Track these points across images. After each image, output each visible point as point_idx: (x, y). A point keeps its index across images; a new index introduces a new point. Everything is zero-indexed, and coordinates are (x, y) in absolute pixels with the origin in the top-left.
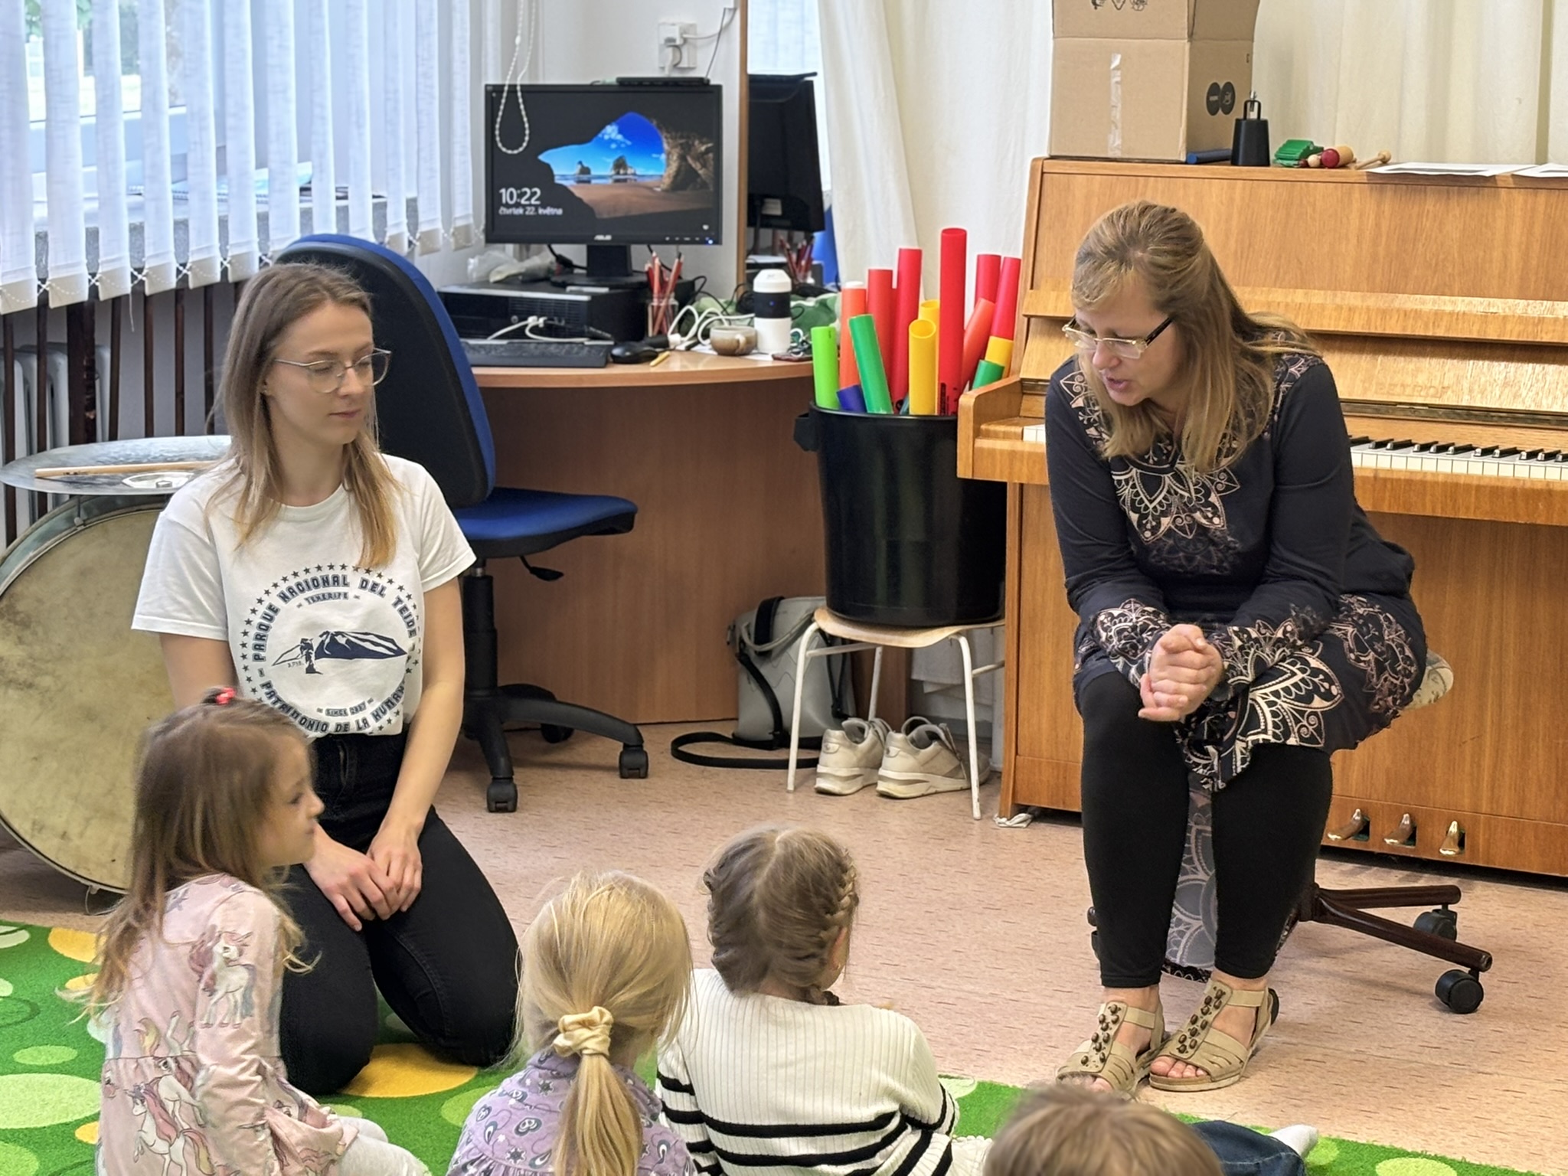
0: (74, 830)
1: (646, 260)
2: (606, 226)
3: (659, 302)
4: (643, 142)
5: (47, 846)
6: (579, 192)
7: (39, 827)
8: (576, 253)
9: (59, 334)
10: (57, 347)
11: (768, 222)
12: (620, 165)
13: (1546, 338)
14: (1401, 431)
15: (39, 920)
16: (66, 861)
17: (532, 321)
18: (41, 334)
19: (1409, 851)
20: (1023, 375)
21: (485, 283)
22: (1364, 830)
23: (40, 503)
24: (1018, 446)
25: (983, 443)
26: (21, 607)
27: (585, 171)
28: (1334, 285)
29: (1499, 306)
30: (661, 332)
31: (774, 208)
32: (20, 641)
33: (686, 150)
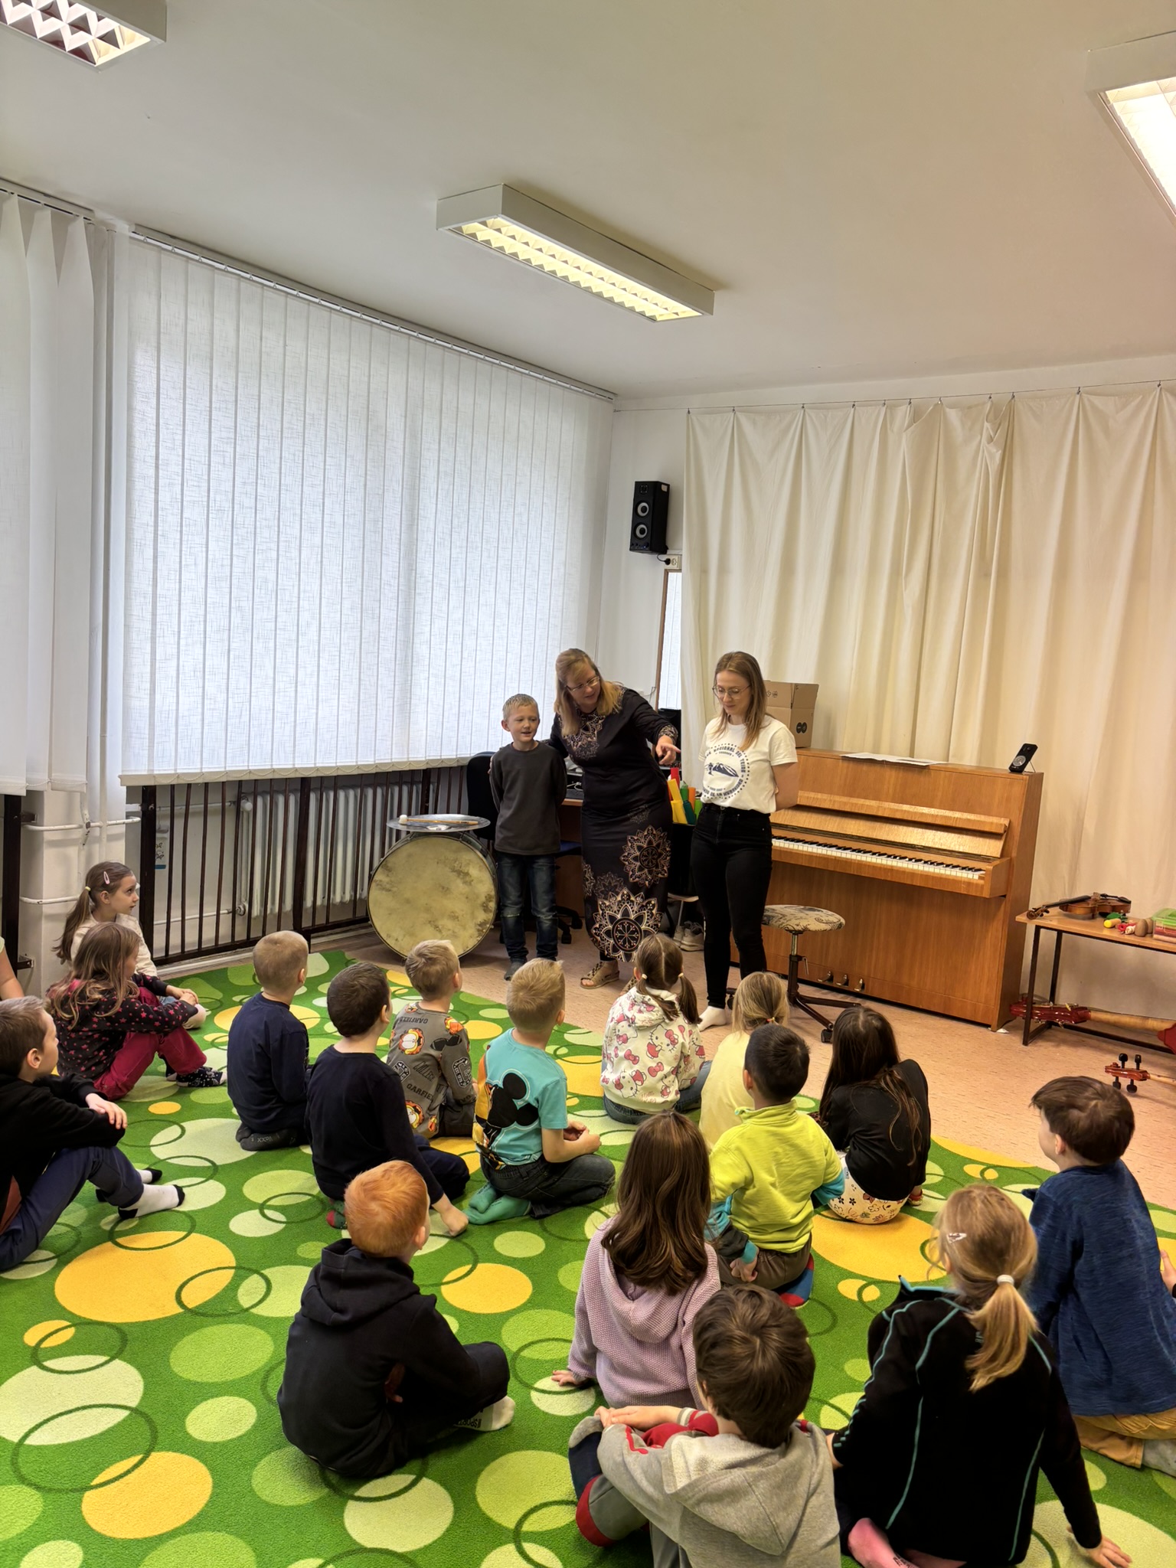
0: (400, 939)
5: (391, 943)
7: (389, 936)
9: (418, 778)
10: (417, 782)
18: (412, 779)
19: (846, 988)
22: (831, 979)
23: (398, 832)
26: (389, 865)
28: (831, 793)
32: (388, 876)
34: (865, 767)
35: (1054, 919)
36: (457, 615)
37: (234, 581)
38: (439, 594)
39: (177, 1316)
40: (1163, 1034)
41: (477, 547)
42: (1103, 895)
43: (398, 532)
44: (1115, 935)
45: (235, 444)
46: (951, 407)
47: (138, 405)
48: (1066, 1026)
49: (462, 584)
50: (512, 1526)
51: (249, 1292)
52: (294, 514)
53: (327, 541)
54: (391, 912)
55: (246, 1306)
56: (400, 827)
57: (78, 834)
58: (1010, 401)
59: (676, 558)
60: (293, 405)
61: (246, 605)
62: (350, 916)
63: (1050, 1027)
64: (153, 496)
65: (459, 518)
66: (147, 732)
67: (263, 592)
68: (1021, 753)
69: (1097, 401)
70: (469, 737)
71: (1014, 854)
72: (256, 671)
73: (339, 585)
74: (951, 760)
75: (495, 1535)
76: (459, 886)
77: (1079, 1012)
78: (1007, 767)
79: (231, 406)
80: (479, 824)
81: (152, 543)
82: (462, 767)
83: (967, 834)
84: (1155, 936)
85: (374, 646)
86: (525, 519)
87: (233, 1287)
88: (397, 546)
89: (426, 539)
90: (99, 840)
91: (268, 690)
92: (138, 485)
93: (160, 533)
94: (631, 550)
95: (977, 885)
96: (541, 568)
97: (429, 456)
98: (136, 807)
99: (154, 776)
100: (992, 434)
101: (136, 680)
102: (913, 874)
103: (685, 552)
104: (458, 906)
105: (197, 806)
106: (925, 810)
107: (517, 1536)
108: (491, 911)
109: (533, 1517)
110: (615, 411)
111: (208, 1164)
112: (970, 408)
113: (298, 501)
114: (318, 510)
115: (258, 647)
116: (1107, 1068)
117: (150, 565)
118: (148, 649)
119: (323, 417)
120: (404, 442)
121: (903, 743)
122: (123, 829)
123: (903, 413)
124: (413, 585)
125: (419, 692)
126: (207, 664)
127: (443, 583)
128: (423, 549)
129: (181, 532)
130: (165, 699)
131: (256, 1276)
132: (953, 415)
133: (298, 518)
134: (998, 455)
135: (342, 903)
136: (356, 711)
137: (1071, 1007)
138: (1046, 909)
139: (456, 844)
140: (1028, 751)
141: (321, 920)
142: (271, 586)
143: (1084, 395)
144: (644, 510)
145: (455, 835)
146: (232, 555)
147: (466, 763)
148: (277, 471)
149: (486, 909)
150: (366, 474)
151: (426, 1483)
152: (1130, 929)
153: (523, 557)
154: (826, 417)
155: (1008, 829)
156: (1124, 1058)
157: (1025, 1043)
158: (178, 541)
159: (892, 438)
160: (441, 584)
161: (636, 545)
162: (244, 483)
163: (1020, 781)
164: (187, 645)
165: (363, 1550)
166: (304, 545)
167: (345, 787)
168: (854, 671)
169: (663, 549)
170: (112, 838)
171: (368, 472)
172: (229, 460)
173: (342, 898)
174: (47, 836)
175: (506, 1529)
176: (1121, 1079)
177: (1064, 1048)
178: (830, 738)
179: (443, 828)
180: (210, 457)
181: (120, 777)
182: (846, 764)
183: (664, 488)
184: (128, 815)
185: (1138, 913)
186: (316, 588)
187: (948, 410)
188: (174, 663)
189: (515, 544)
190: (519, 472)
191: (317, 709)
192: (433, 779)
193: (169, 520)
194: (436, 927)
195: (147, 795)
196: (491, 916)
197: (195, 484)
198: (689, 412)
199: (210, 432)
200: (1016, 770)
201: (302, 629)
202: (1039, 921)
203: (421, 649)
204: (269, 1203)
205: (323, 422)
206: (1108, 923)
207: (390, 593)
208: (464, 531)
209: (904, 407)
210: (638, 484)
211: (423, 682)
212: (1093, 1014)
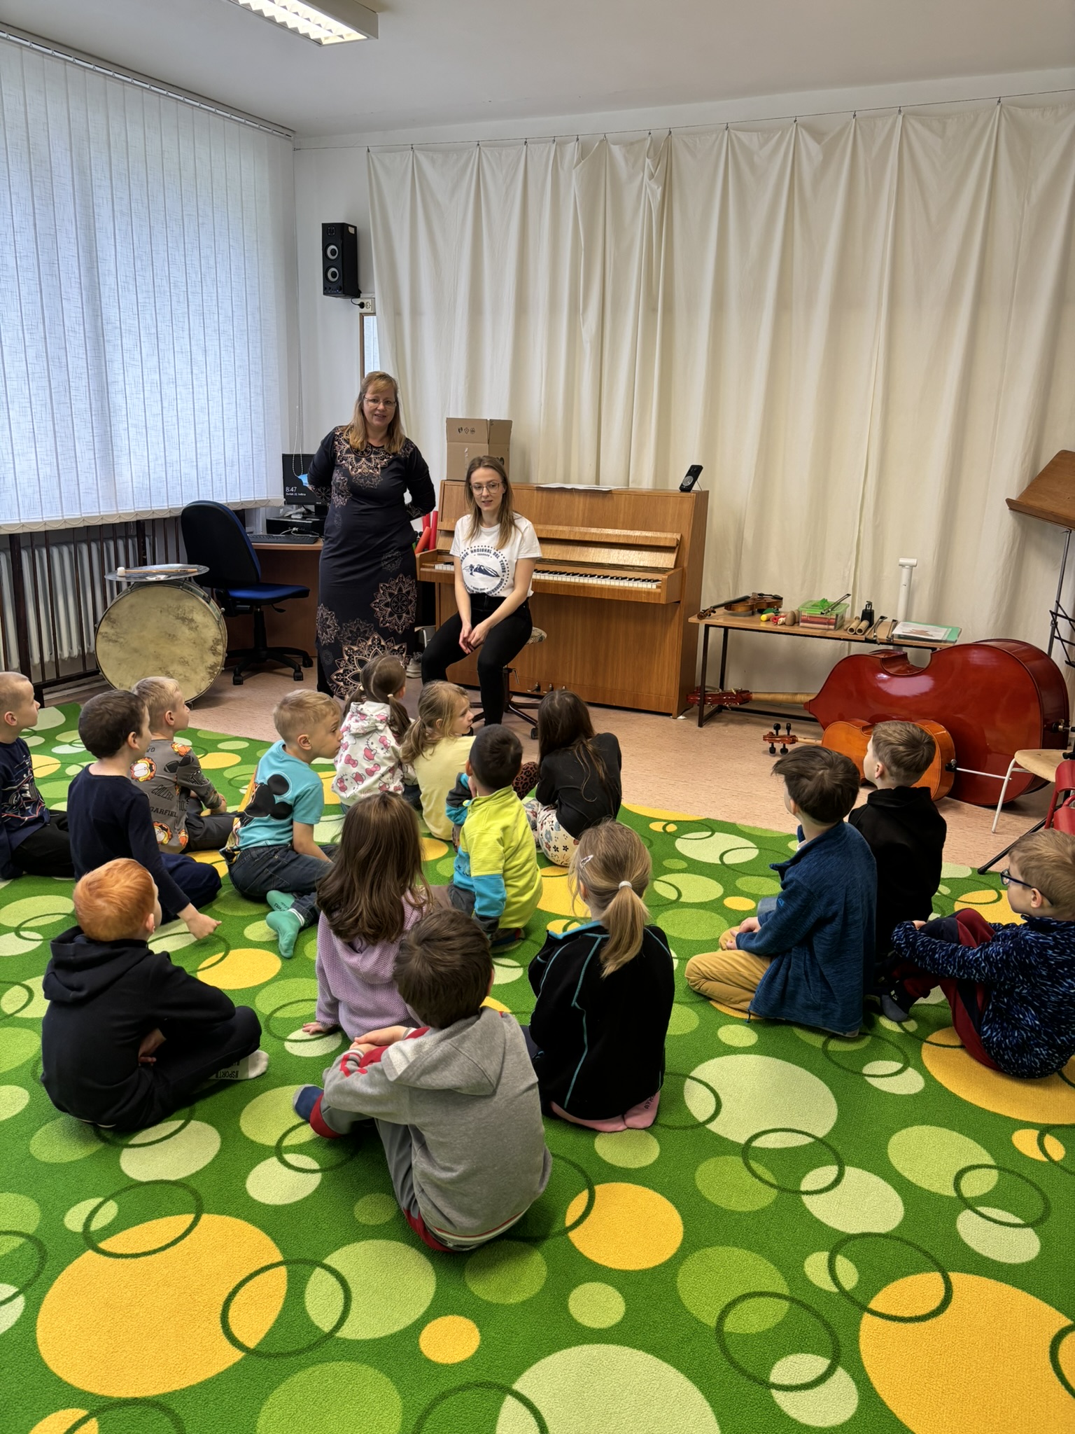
9: (133, 532)
10: (132, 535)
13: (587, 539)
17: (294, 529)
20: (438, 548)
21: (283, 517)
22: (538, 689)
24: (432, 570)
25: (422, 569)
26: (113, 616)
29: (575, 529)
32: (113, 627)
34: (557, 496)
35: (721, 618)
36: (151, 362)
38: (128, 342)
40: (808, 705)
41: (164, 292)
42: (760, 595)
43: (77, 276)
44: (770, 626)
46: (614, 144)
48: (733, 709)
49: (154, 331)
50: (273, 1142)
51: (10, 1000)
54: (120, 662)
55: (10, 1012)
56: (119, 579)
58: (667, 137)
59: (370, 301)
62: (80, 670)
63: (721, 711)
65: (142, 260)
68: (689, 474)
69: (743, 136)
70: (179, 488)
71: (686, 565)
73: (20, 332)
74: (631, 485)
75: (259, 1153)
76: (185, 632)
77: (743, 695)
78: (678, 487)
80: (198, 571)
82: (176, 518)
83: (645, 550)
84: (801, 624)
85: (65, 396)
86: (212, 262)
88: (78, 290)
89: (108, 281)
94: (324, 294)
95: (655, 593)
96: (235, 314)
97: (102, 196)
100: (653, 170)
102: (602, 589)
103: (377, 295)
104: (187, 652)
106: (610, 531)
107: (278, 1151)
108: (220, 654)
109: (292, 1135)
110: (295, 150)
112: (632, 144)
116: (764, 737)
120: (73, 178)
121: (589, 472)
123: (571, 150)
124: (100, 332)
125: (121, 442)
127: (133, 329)
128: (106, 292)
131: (17, 987)
132: (617, 151)
134: (659, 191)
135: (70, 658)
136: (55, 464)
137: (737, 691)
138: (713, 610)
139: (177, 592)
140: (695, 471)
141: (51, 676)
143: (731, 131)
144: (333, 252)
145: (172, 583)
147: (179, 513)
149: (214, 652)
150: (34, 213)
151: (194, 1124)
152: (781, 620)
153: (215, 302)
154: (500, 154)
155: (680, 543)
156: (777, 727)
157: (700, 725)
159: (562, 174)
160: (130, 331)
161: (328, 289)
163: (689, 499)
165: (141, 1184)
167: (58, 544)
168: (542, 407)
169: (357, 294)
171: (36, 211)
173: (70, 653)
175: (268, 1147)
176: (776, 745)
177: (731, 726)
178: (526, 473)
179: (162, 577)
182: (540, 494)
183: (351, 230)
185: (787, 608)
187: (612, 146)
189: (204, 288)
190: (200, 212)
191: (14, 463)
192: (148, 531)
196: (220, 659)
198: (369, 151)
200: (685, 489)
202: (707, 621)
203: (117, 399)
204: (24, 926)
206: (764, 617)
207: (76, 343)
208: (149, 274)
209: (573, 144)
210: (325, 226)
211: (124, 434)
212: (754, 696)
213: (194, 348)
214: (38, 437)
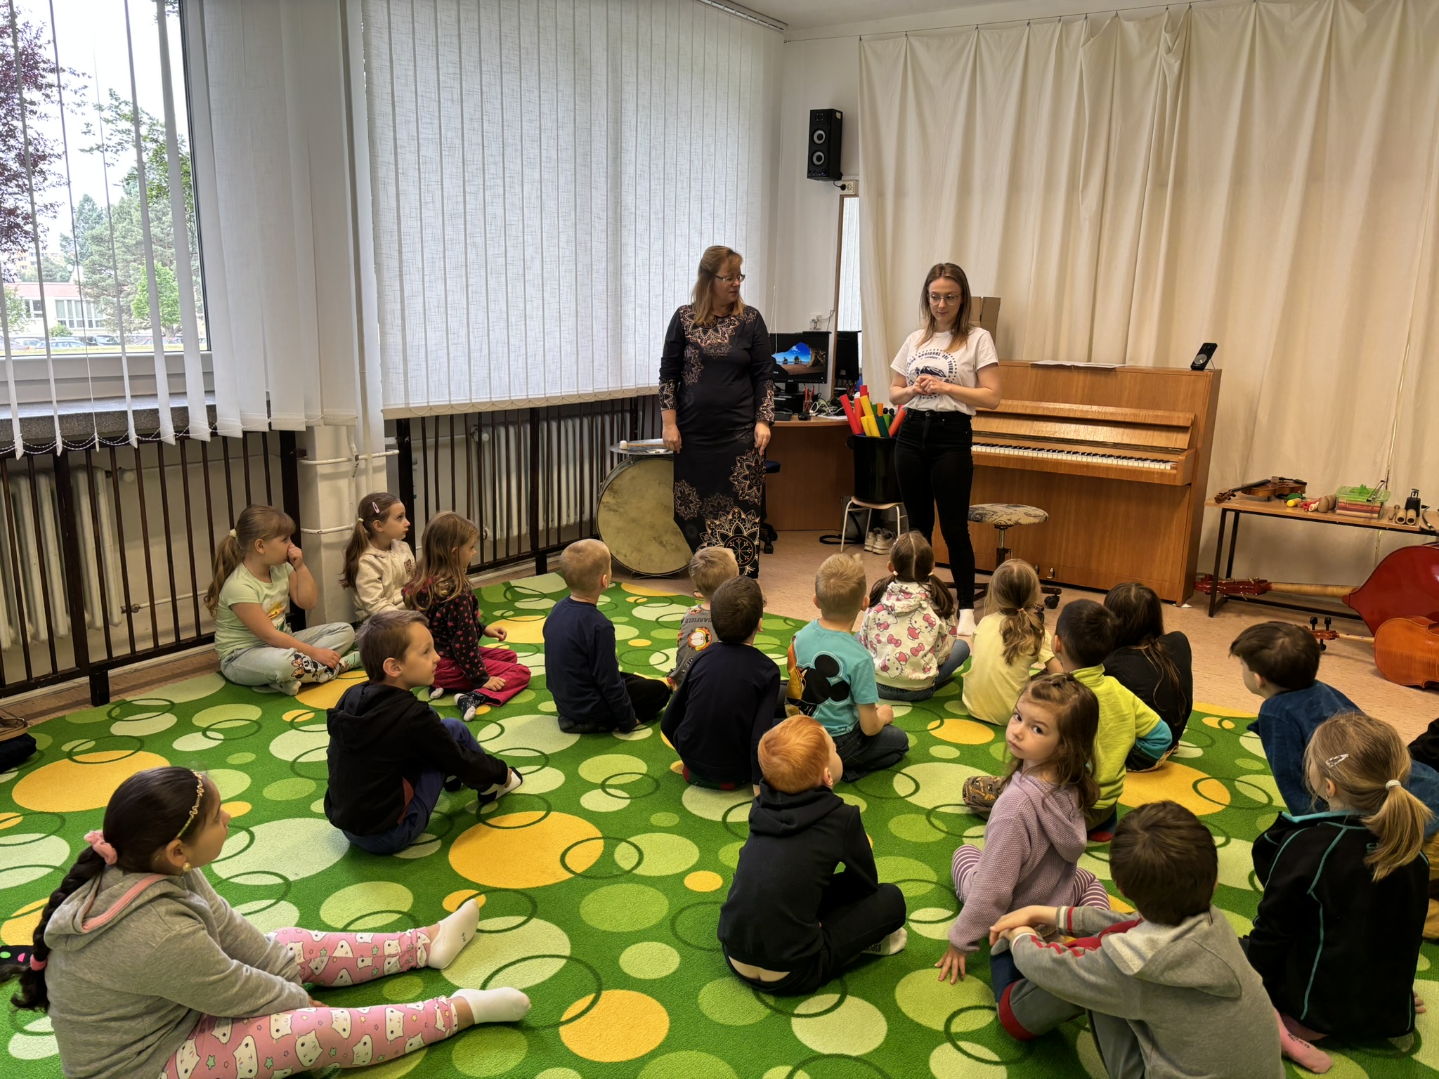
0: (628, 555)
1: (802, 387)
2: (792, 377)
3: (808, 401)
4: (804, 352)
5: (620, 559)
6: (783, 366)
8: (782, 386)
9: (627, 407)
10: (627, 411)
11: (842, 377)
12: (796, 358)
13: (1089, 417)
14: (1040, 445)
15: (618, 580)
16: (626, 564)
18: (623, 407)
23: (620, 456)
26: (614, 487)
27: (786, 360)
28: (1022, 399)
29: (1074, 407)
30: (808, 410)
31: (843, 373)
32: (613, 497)
33: (817, 354)
34: (1054, 373)
35: (1240, 502)
36: (657, 246)
37: (468, 218)
38: (641, 226)
39: (570, 879)
40: (1347, 599)
41: (672, 179)
42: (1281, 479)
43: (605, 165)
44: (1300, 512)
45: (461, 79)
46: (1128, 20)
47: (375, 41)
48: (1250, 600)
49: (661, 217)
50: (940, 1027)
51: (624, 856)
52: (516, 150)
53: (545, 176)
54: (618, 531)
55: (627, 868)
56: (621, 452)
57: (346, 467)
58: (1187, 12)
59: (852, 183)
60: (509, 39)
61: (479, 241)
63: (1233, 600)
64: (392, 134)
65: (656, 150)
66: (401, 366)
67: (493, 227)
68: (1201, 351)
69: (1273, 7)
71: (1199, 446)
72: (492, 306)
73: (557, 219)
74: (1129, 363)
75: (932, 1039)
77: (1262, 585)
78: (1188, 366)
79: (455, 40)
81: (394, 181)
83: (1154, 430)
84: (1338, 511)
85: (587, 278)
86: (712, 150)
87: (608, 855)
88: (604, 179)
89: (629, 170)
90: (365, 471)
91: (503, 324)
92: (379, 122)
93: (400, 171)
94: (808, 177)
95: (1170, 475)
96: (727, 198)
97: (629, 89)
98: (392, 440)
99: (410, 409)
100: (1170, 45)
101: (389, 317)
102: (1108, 469)
103: (861, 178)
105: (445, 439)
106: (1114, 409)
107: (950, 1037)
109: (957, 1020)
110: (787, 42)
111: (538, 754)
112: (1147, 19)
113: (518, 137)
114: (536, 145)
115: (492, 282)
117: (394, 204)
118: (398, 288)
119: (536, 51)
120: (607, 75)
121: (1080, 350)
122: (383, 461)
123: (1079, 29)
124: (619, 217)
125: (628, 322)
126: (449, 299)
127: (645, 214)
128: (626, 179)
129: (419, 169)
130: (415, 336)
131: (624, 844)
132: (1131, 28)
133: (519, 154)
134: (1177, 66)
135: (569, 525)
136: (575, 342)
137: (1250, 580)
138: (1232, 493)
140: (1208, 350)
141: (553, 542)
142: (500, 222)
143: (1260, 3)
144: (820, 137)
146: (464, 192)
148: (500, 106)
150: (575, 108)
151: (851, 1001)
152: (1313, 506)
153: (712, 187)
154: (1000, 36)
155: (1194, 423)
156: (1314, 621)
157: (1211, 615)
158: (417, 179)
159: (1068, 54)
160: (643, 215)
161: (813, 172)
162: (471, 120)
163: (1202, 379)
164: (430, 281)
165: (824, 1056)
166: (525, 180)
167: (566, 417)
168: (1032, 284)
169: (838, 176)
170: (377, 470)
171: (577, 107)
172: (456, 96)
173: (568, 521)
174: (320, 470)
175: (937, 1031)
177: (1245, 618)
178: (1010, 349)
180: (439, 94)
181: (382, 411)
182: (1035, 371)
183: (838, 115)
184: (388, 447)
185: (1314, 493)
186: (538, 222)
187: (1125, 22)
188: (420, 300)
189: (704, 175)
190: (706, 104)
192: (640, 407)
193: (408, 158)
194: (661, 543)
195: (401, 428)
197: (428, 121)
198: (861, 39)
199: (438, 68)
200: (1195, 367)
201: (528, 263)
202: (1226, 505)
203: (628, 281)
204: (607, 783)
205: (536, 57)
206: (1291, 503)
207: (600, 226)
208: (661, 163)
209: (1080, 22)
210: (812, 112)
211: (631, 312)
212: (1274, 586)
213: (692, 231)
214: (563, 317)
